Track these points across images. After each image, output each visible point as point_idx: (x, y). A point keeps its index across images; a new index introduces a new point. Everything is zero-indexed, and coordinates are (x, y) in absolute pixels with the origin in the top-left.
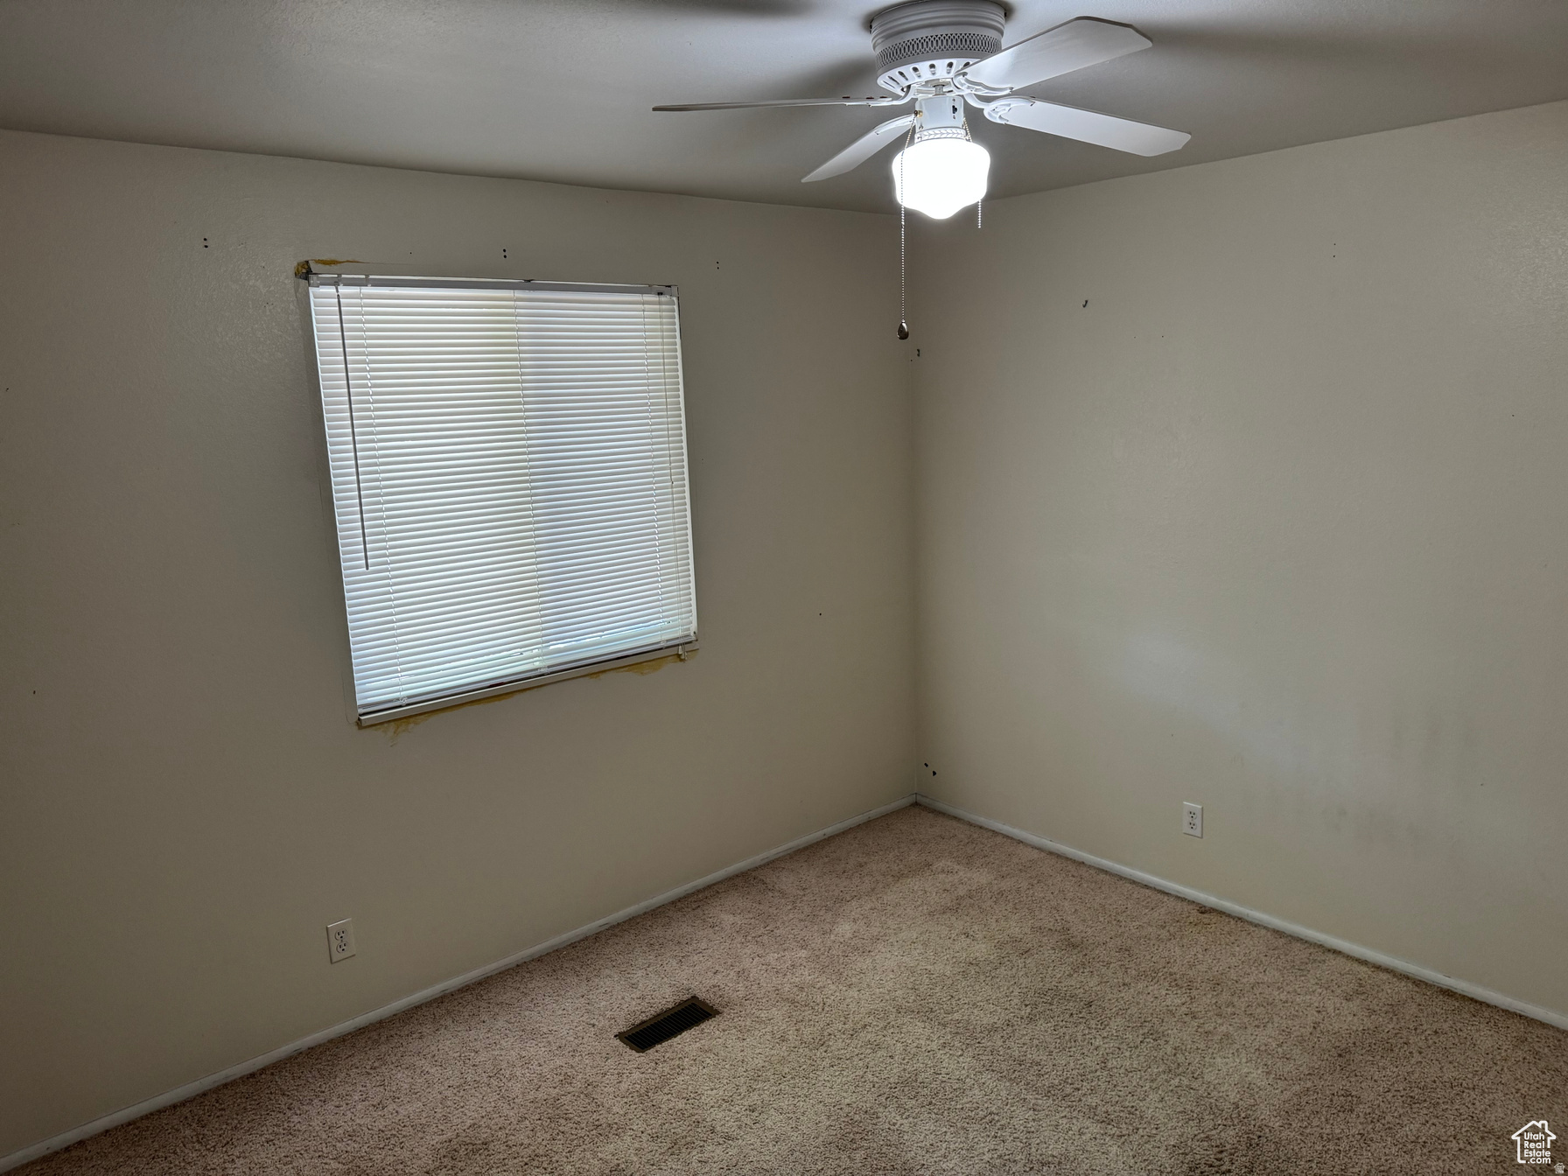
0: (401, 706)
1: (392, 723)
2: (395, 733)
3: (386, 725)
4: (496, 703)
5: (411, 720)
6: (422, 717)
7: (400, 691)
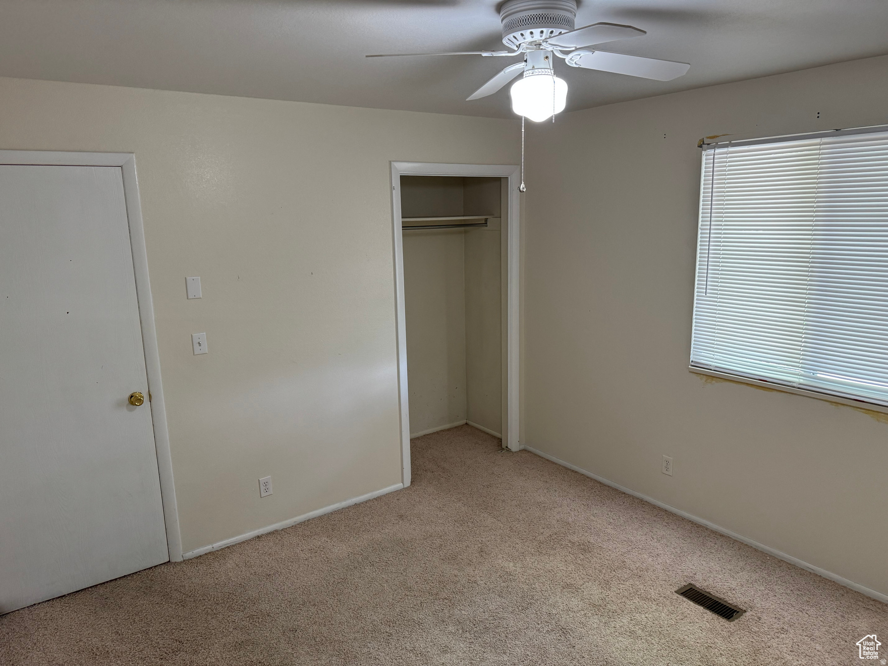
0: (711, 370)
1: (705, 376)
2: (706, 381)
3: (702, 376)
4: (762, 391)
5: (715, 379)
6: (720, 380)
7: (713, 362)
